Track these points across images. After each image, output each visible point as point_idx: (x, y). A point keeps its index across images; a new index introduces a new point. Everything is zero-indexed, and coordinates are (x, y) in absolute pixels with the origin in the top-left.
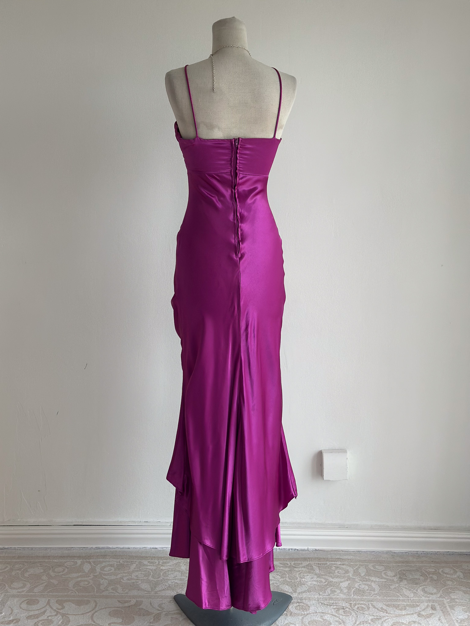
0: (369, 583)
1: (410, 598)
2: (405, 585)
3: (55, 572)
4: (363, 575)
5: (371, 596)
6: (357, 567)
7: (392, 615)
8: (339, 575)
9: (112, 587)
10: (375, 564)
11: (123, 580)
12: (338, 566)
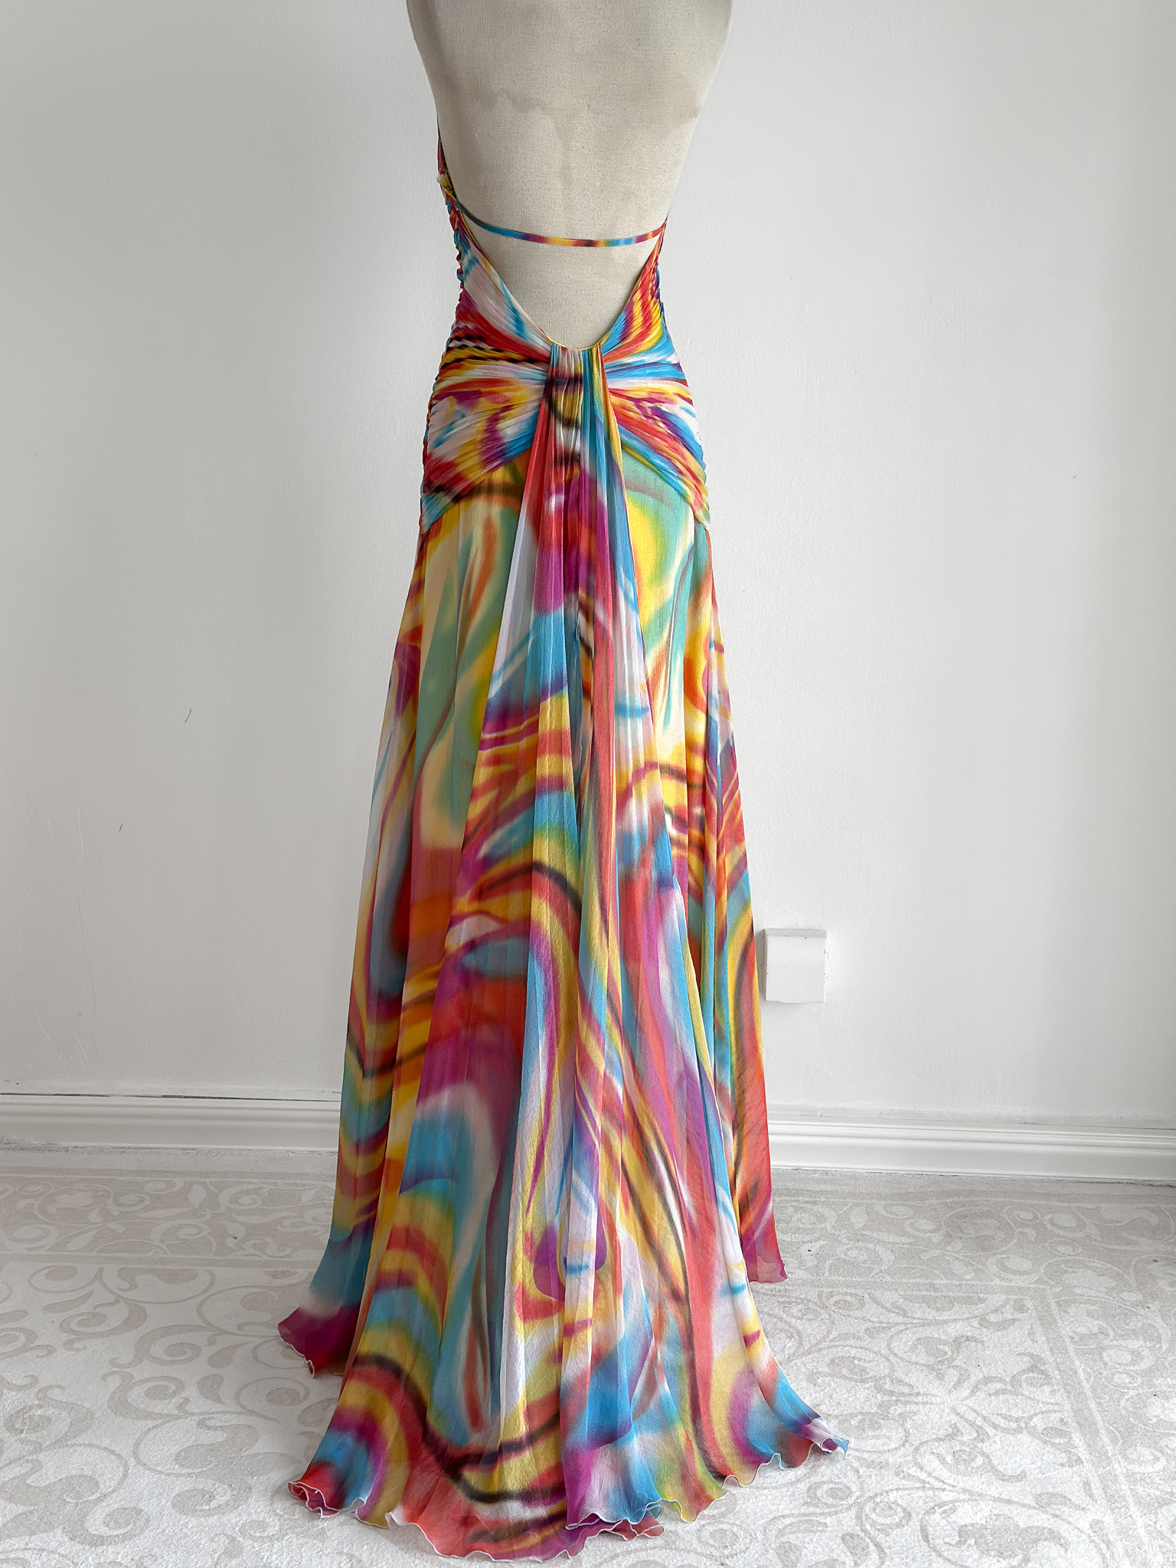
0: (871, 1246)
1: (964, 1282)
2: (958, 1252)
3: (121, 1205)
4: (858, 1226)
5: (871, 1275)
6: (845, 1209)
7: (915, 1321)
8: (802, 1226)
9: (252, 1242)
10: (887, 1202)
11: (282, 1226)
12: (802, 1205)
